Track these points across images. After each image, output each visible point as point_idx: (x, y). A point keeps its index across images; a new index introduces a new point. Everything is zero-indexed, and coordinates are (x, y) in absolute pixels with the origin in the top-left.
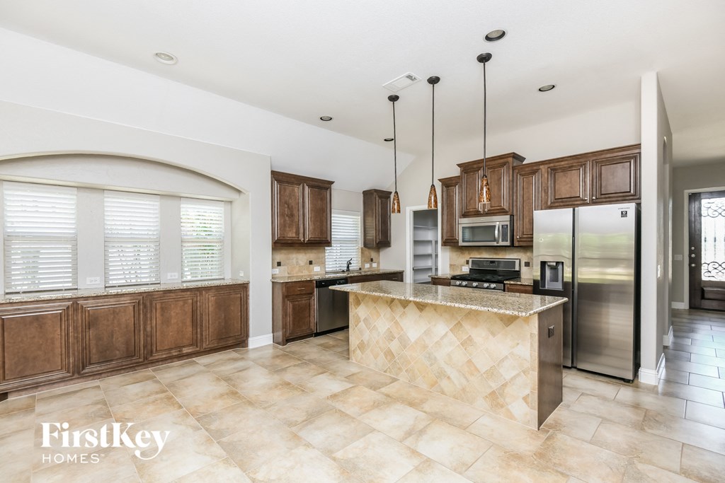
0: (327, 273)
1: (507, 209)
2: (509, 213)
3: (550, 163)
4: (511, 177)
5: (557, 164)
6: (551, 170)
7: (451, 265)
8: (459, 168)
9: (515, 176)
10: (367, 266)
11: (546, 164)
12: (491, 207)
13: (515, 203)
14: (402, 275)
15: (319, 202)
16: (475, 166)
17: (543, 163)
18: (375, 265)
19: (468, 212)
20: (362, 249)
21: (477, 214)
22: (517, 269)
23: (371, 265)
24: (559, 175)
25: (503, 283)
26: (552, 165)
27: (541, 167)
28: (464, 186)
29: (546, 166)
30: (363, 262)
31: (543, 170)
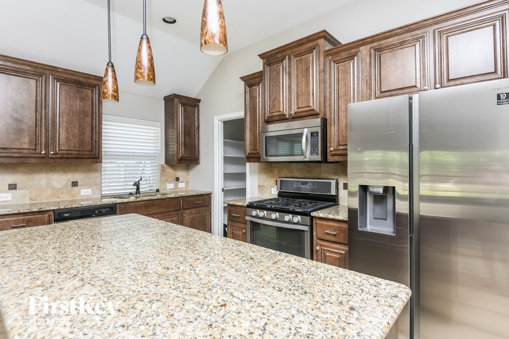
0: (103, 197)
1: (318, 111)
2: (320, 116)
3: (373, 42)
4: (322, 66)
5: (383, 42)
6: (375, 50)
7: (259, 186)
8: (262, 60)
9: (328, 65)
10: (170, 186)
11: (369, 43)
12: (298, 108)
13: (328, 102)
14: (210, 198)
15: (78, 103)
16: (280, 55)
17: (363, 42)
18: (181, 185)
19: (272, 117)
20: (162, 167)
21: (282, 119)
22: (333, 192)
23: (176, 186)
24: (387, 56)
25: (310, 215)
26: (375, 44)
27: (362, 48)
28: (267, 83)
29: (368, 47)
30: (164, 182)
31: (364, 52)
